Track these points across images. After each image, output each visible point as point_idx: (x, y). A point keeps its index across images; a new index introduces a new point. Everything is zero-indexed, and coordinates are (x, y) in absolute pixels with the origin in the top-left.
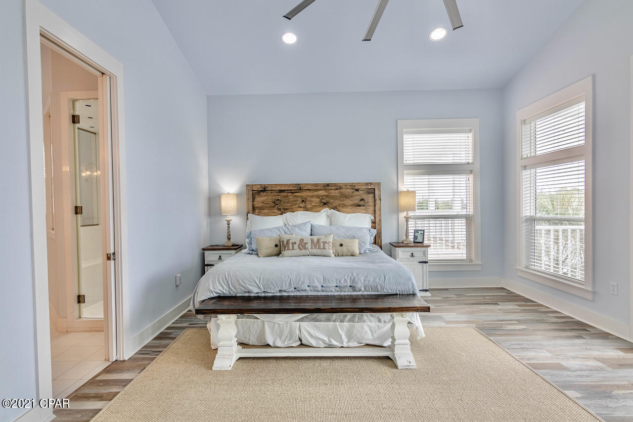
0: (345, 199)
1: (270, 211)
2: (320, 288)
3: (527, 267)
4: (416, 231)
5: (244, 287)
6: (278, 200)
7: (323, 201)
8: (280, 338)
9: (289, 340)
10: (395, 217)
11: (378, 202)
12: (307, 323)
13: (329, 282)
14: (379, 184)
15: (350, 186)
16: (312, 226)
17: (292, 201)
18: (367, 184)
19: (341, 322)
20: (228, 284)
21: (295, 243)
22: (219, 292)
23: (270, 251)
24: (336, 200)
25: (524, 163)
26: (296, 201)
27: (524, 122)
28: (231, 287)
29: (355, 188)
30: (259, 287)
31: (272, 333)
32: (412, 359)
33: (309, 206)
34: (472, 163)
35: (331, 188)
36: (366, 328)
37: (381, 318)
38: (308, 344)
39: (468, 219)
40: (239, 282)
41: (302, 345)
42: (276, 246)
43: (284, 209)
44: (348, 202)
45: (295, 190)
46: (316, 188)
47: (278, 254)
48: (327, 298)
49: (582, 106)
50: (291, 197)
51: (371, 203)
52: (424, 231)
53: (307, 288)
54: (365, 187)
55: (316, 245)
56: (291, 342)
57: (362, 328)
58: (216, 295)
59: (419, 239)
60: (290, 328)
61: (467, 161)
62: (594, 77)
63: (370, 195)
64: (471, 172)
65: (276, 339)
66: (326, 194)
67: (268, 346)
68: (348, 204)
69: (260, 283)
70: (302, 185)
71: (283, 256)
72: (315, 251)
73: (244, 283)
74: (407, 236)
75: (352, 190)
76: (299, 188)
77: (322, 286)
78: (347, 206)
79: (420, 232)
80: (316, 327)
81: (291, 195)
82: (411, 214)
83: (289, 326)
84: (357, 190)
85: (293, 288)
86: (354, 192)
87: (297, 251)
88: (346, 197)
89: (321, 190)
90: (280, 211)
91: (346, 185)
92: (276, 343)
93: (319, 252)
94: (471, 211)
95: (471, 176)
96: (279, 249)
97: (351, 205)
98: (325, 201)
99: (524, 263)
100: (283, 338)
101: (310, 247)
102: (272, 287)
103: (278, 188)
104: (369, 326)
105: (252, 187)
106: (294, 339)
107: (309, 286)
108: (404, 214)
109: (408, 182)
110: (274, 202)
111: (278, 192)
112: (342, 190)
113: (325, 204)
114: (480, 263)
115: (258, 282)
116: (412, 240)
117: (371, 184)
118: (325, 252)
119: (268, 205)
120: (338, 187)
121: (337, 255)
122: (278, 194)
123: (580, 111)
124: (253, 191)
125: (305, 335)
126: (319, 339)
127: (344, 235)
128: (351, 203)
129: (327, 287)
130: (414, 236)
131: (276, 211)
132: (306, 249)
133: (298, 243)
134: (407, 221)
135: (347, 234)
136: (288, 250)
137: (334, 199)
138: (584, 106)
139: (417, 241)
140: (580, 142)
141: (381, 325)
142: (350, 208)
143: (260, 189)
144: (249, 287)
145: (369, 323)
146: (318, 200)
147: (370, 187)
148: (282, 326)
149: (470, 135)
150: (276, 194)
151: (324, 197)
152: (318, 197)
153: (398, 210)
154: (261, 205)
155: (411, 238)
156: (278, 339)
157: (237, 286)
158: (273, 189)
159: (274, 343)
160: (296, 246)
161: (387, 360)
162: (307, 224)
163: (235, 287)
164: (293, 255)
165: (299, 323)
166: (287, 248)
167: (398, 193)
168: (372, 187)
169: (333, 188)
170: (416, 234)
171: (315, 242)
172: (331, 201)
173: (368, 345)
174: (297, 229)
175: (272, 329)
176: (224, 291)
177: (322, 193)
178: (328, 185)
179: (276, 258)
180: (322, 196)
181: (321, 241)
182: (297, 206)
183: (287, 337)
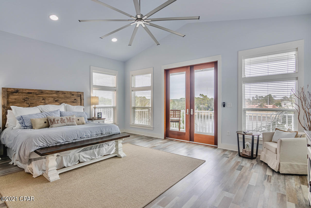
0: (67, 99)
1: (21, 104)
2: (90, 136)
3: (133, 124)
4: (98, 113)
5: (55, 141)
6: (27, 98)
7: (55, 99)
8: (70, 162)
9: (74, 162)
10: (89, 107)
11: (82, 101)
12: (82, 152)
13: (93, 133)
14: (83, 93)
15: (70, 93)
16: (60, 112)
17: (36, 99)
18: (78, 92)
19: (95, 149)
20: (46, 140)
21: (58, 120)
22: (42, 146)
23: (41, 126)
24: (62, 99)
25: (132, 89)
26: (39, 99)
27: (132, 75)
28: (48, 142)
29: (72, 94)
30: (63, 140)
31: (66, 161)
32: (124, 154)
33: (47, 102)
34: (116, 87)
35: (60, 93)
36: (104, 149)
37: (109, 144)
38: (83, 161)
39: (114, 108)
40: (52, 139)
41: (80, 162)
42: (45, 122)
43: (31, 103)
44: (68, 100)
45: (39, 93)
46: (52, 93)
47: (48, 126)
48: (92, 140)
49: (150, 75)
50: (36, 97)
51: (79, 101)
52: (101, 113)
53: (85, 137)
54: (77, 94)
55: (69, 120)
56: (74, 163)
57: (103, 149)
58: (39, 148)
59: (100, 116)
60: (75, 156)
61: (114, 86)
62: (153, 67)
63: (79, 97)
64: (115, 90)
65: (68, 163)
66: (57, 96)
67: (65, 167)
68: (68, 101)
69: (63, 138)
70: (44, 91)
71: (52, 127)
72: (69, 123)
73: (55, 139)
74: (95, 115)
75: (70, 95)
76: (42, 92)
77: (91, 135)
78: (68, 102)
79: (100, 114)
80: (86, 153)
81: (35, 96)
82: (96, 106)
83: (74, 156)
84: (73, 95)
85: (79, 138)
86: (71, 96)
87: (60, 124)
88: (68, 98)
89: (54, 94)
90: (29, 104)
91: (68, 92)
92: (68, 165)
93: (71, 123)
94: (115, 105)
95: (115, 92)
96: (48, 124)
97: (70, 102)
98: (56, 100)
99: (132, 122)
100: (71, 162)
101: (66, 122)
102: (70, 139)
103: (27, 91)
104: (105, 148)
105: (7, 89)
106: (76, 161)
107: (86, 136)
108: (94, 106)
109: (95, 93)
110: (24, 99)
111: (27, 94)
112: (65, 95)
113: (56, 101)
114: (118, 124)
115: (62, 138)
116: (97, 117)
117: (79, 92)
118: (74, 123)
119: (20, 101)
120: (63, 93)
121: (78, 124)
122: (26, 94)
123: (149, 76)
124: (7, 92)
125: (81, 158)
126: (87, 158)
127: (77, 116)
128: (70, 101)
129: (93, 135)
130: (98, 115)
131: (25, 104)
132: (64, 122)
133: (60, 120)
134: (95, 109)
135: (78, 115)
136: (55, 124)
137: (61, 99)
138: (151, 75)
139: (99, 117)
140: (149, 85)
141: (109, 147)
142: (69, 103)
143: (14, 91)
144: (58, 140)
145: (105, 147)
146: (53, 99)
147: (79, 94)
148: (71, 157)
149: (115, 77)
150: (25, 94)
151: (56, 98)
152: (52, 97)
153: (90, 104)
154: (14, 100)
155: (97, 116)
156: (69, 163)
157: (51, 141)
158: (24, 91)
159: (67, 165)
160: (59, 122)
161: (116, 157)
162: (58, 111)
163: (50, 142)
164: (58, 126)
165: (78, 153)
166: (54, 123)
167: (90, 97)
168: (80, 94)
169: (61, 93)
170: (98, 114)
171: (69, 119)
172: (60, 100)
173: (104, 156)
174: (53, 114)
175: (66, 159)
176: (45, 145)
177: (55, 95)
178: (58, 92)
179: (47, 129)
180: (55, 97)
181: (71, 118)
182: (39, 102)
183: (73, 161)
